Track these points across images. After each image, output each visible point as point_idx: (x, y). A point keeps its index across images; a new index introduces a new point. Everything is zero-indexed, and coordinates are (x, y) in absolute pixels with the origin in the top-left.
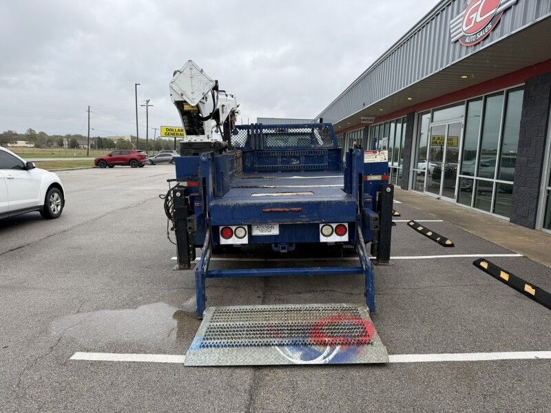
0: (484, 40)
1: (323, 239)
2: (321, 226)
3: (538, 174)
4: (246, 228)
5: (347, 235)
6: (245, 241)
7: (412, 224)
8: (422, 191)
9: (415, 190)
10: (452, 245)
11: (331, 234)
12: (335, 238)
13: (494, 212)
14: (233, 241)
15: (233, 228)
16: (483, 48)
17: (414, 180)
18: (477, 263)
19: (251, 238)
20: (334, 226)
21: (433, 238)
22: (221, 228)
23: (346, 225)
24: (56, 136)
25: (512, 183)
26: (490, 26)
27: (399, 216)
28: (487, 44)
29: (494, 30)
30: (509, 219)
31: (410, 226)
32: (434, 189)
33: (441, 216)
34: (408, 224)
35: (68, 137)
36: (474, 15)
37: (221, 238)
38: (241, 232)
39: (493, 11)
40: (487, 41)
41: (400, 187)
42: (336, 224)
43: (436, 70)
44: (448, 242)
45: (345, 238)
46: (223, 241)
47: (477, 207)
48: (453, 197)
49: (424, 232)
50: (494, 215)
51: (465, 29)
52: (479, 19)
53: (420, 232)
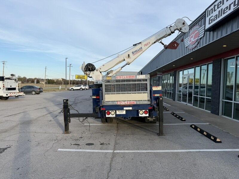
0: (195, 47)
1: (140, 115)
2: (139, 111)
3: (218, 95)
4: (115, 111)
5: (148, 114)
6: (114, 116)
7: (172, 113)
8: (181, 101)
9: (178, 101)
10: (185, 120)
11: (143, 114)
12: (144, 115)
13: (206, 109)
14: (110, 116)
15: (110, 111)
16: (195, 50)
17: (178, 97)
18: (191, 126)
19: (116, 115)
20: (144, 111)
21: (179, 118)
22: (106, 111)
23: (148, 110)
24: (31, 79)
25: (210, 98)
26: (196, 43)
27: (169, 110)
28: (196, 49)
29: (198, 44)
30: (210, 112)
31: (172, 114)
32: (185, 100)
33: (185, 110)
34: (171, 113)
35: (35, 79)
36: (192, 39)
37: (106, 115)
38: (113, 113)
39: (197, 38)
40: (196, 48)
41: (172, 100)
42: (144, 110)
43: (184, 55)
44: (183, 119)
45: (147, 115)
46: (107, 116)
47: (200, 108)
48: (191, 104)
49: (176, 116)
50: (206, 110)
51: (189, 43)
52: (193, 40)
53: (175, 116)
